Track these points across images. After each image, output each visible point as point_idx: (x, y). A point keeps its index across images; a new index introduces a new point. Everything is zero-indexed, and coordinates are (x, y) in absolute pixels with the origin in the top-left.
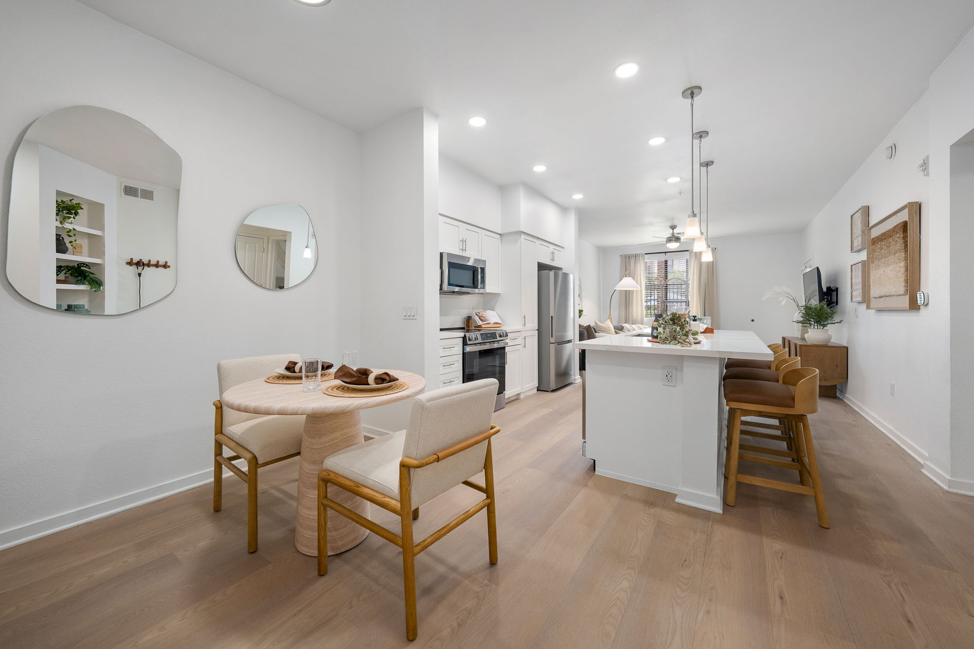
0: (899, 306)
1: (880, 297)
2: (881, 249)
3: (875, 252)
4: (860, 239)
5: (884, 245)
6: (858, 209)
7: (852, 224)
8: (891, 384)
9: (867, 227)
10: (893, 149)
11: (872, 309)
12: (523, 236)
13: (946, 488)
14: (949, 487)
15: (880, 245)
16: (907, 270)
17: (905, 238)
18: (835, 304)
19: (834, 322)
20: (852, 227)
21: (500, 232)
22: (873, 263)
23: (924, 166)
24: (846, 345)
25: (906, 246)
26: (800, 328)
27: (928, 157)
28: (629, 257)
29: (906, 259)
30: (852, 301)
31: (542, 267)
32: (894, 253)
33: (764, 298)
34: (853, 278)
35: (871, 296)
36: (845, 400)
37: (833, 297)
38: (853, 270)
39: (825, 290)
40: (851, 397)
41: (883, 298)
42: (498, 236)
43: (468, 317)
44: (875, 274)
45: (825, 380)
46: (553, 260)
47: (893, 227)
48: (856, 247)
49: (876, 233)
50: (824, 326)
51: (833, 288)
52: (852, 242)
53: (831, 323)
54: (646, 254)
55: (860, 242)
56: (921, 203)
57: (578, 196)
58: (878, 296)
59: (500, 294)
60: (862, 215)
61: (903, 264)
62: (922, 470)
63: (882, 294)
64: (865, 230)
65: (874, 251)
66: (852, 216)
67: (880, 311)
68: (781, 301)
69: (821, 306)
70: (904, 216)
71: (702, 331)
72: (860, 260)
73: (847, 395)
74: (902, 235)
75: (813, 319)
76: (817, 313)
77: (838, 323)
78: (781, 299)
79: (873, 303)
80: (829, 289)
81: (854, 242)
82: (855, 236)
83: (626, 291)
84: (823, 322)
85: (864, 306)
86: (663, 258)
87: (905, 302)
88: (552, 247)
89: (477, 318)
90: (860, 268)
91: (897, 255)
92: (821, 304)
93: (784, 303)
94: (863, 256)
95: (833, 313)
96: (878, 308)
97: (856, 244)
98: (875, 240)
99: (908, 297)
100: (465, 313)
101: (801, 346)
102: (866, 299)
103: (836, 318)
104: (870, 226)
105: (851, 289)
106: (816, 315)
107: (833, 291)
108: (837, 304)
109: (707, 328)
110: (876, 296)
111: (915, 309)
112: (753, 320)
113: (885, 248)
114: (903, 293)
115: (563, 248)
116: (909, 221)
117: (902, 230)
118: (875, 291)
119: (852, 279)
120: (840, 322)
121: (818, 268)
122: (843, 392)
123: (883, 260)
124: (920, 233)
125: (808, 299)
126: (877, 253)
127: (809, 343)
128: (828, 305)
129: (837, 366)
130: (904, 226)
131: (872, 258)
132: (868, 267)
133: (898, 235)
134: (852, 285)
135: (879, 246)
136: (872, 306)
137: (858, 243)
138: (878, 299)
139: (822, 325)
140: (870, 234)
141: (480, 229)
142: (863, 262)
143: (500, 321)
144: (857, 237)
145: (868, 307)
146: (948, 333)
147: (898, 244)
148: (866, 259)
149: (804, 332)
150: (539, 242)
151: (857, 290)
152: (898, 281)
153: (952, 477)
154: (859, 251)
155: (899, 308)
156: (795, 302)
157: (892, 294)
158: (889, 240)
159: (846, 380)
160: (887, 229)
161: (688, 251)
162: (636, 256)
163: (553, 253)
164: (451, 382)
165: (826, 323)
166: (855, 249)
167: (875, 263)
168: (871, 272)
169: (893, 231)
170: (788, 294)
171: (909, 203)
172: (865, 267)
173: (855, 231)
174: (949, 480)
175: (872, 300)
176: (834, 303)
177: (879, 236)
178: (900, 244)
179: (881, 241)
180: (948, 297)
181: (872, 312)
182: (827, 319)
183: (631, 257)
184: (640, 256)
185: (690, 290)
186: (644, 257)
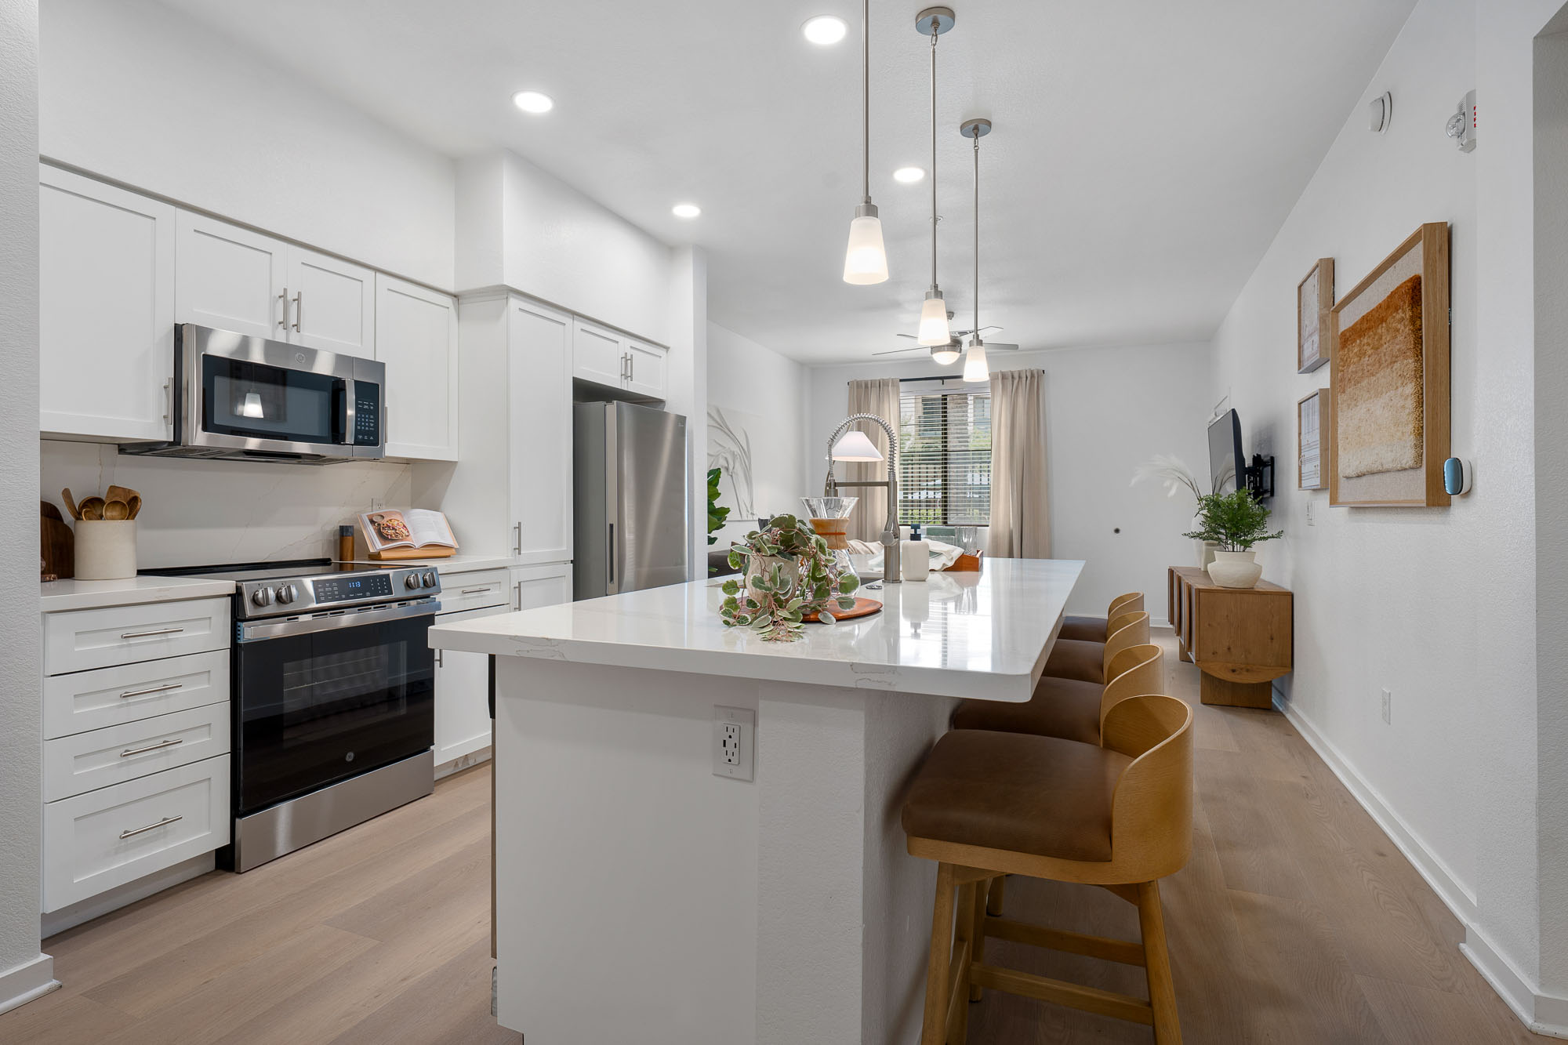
0: (1402, 498)
1: (1358, 476)
2: (1361, 354)
3: (1349, 366)
4: (1316, 338)
5: (1368, 344)
6: (1313, 264)
7: (1299, 307)
8: (1384, 692)
9: (1332, 307)
10: (1386, 102)
11: (1343, 504)
12: (515, 303)
13: (1528, 1019)
14: (1537, 1018)
15: (1359, 345)
16: (1420, 403)
17: (1416, 318)
18: (1267, 495)
19: (1266, 535)
20: (1300, 312)
21: (452, 289)
22: (1344, 392)
23: (1464, 122)
24: (1288, 587)
25: (1418, 341)
26: (1204, 547)
27: (1470, 96)
28: (866, 386)
29: (1418, 375)
30: (1300, 486)
31: (586, 393)
32: (1389, 361)
33: (1133, 481)
34: (1303, 432)
35: (1341, 475)
36: (1288, 716)
37: (1264, 479)
38: (1303, 414)
39: (1249, 463)
40: (1299, 712)
41: (1364, 479)
42: (448, 301)
43: (342, 528)
44: (1348, 421)
45: (1248, 671)
46: (626, 376)
47: (1388, 297)
48: (1309, 358)
49: (1348, 318)
50: (1247, 544)
51: (1265, 459)
52: (1300, 347)
53: (1261, 539)
54: (901, 380)
55: (1316, 345)
56: (1451, 227)
57: (687, 211)
58: (1353, 474)
59: (456, 462)
60: (1320, 282)
61: (1410, 388)
62: (1462, 945)
63: (1363, 469)
64: (1327, 315)
65: (1345, 362)
66: (1300, 287)
67: (1358, 509)
68: (1170, 488)
69: (1240, 498)
70: (1414, 265)
71: (950, 564)
72: (1315, 389)
73: (1293, 705)
74: (1409, 314)
75: (1224, 527)
76: (1231, 516)
77: (1273, 537)
78: (1167, 483)
79: (1346, 490)
80: (1257, 459)
81: (1305, 347)
82: (1305, 333)
83: (860, 464)
84: (1245, 535)
85: (1325, 498)
87: (1416, 486)
88: (626, 343)
89: (370, 533)
90: (1317, 408)
91: (1397, 366)
92: (1240, 494)
93: (1173, 492)
94: (1323, 379)
95: (1265, 514)
96: (1354, 503)
97: (1307, 352)
98: (1348, 334)
99: (1422, 473)
100: (334, 516)
101: (1199, 591)
102: (1329, 483)
103: (1271, 528)
104: (1337, 301)
105: (1299, 458)
106: (1230, 520)
107: (1265, 464)
108: (1272, 494)
109: (962, 557)
110: (1351, 472)
111: (1439, 505)
112: (1117, 531)
113: (1370, 352)
114: (1411, 463)
115: (667, 348)
116: (1426, 277)
117: (1407, 300)
118: (1349, 462)
119: (1300, 434)
120: (1279, 535)
121: (1234, 411)
122: (1284, 695)
123: (1364, 383)
124: (1450, 306)
125: (1218, 484)
126: (1352, 368)
127: (1216, 585)
128: (1256, 496)
129: (1272, 639)
130: (1414, 287)
131: (1341, 381)
132: (1333, 404)
133: (1400, 315)
134: (1300, 450)
135: (1355, 351)
136: (1341, 500)
137: (1311, 350)
138: (1355, 480)
139: (1242, 543)
140: (1336, 324)
141: (372, 273)
142: (1323, 393)
143: (448, 539)
144: (1311, 335)
145: (1334, 502)
146: (1532, 574)
147: (1400, 338)
148: (1329, 387)
149: (1210, 558)
150: (579, 324)
151: (1310, 460)
152: (1399, 434)
153: (1542, 986)
154: (1314, 369)
155: (1402, 502)
156: (1194, 489)
157: (1386, 467)
158: (1379, 331)
159: (1290, 670)
160: (1374, 306)
162: (882, 385)
163: (627, 360)
164: (166, 744)
165: (1249, 538)
166: (1306, 364)
167: (1348, 390)
168: (1340, 414)
169: (1389, 305)
170: (1180, 472)
171: (1425, 225)
172: (1327, 402)
173: (1306, 322)
174: (1537, 998)
175: (1342, 482)
176: (1266, 491)
177: (1356, 324)
178: (1403, 338)
179: (1360, 336)
180: (1531, 470)
181: (1341, 512)
182: (1252, 527)
183: (869, 386)
184: (888, 386)
185: (992, 462)
186: (898, 387)
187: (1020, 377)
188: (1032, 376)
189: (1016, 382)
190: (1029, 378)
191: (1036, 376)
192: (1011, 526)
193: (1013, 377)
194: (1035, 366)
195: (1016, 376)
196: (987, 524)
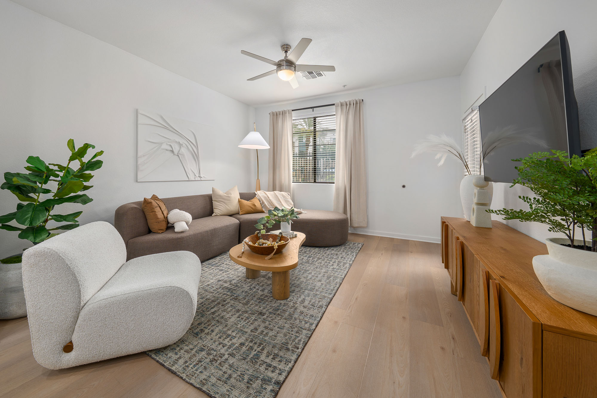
33: (413, 155)
54: (293, 110)
78: (438, 156)
86: (310, 114)
112: (404, 186)
161: (334, 105)
162: (284, 113)
183: (278, 114)
184: (286, 114)
185: (336, 151)
186: (291, 114)
187: (350, 104)
188: (356, 103)
189: (348, 107)
190: (355, 104)
191: (358, 103)
192: (346, 183)
193: (346, 105)
194: (358, 97)
195: (348, 104)
196: (333, 182)
